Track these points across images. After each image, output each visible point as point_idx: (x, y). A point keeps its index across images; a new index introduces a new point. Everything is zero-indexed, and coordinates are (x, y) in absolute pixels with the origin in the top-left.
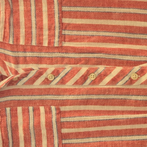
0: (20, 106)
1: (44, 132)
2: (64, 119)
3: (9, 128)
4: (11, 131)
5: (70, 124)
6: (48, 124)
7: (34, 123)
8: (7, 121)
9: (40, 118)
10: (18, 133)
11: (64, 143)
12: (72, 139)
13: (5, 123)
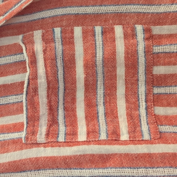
0: (78, 26)
1: (121, 71)
2: (159, 47)
3: (60, 62)
4: (62, 68)
5: (171, 57)
6: (130, 56)
7: (103, 54)
8: (57, 49)
9: (115, 45)
10: (75, 72)
11: (157, 94)
12: (171, 86)
13: (53, 52)
